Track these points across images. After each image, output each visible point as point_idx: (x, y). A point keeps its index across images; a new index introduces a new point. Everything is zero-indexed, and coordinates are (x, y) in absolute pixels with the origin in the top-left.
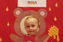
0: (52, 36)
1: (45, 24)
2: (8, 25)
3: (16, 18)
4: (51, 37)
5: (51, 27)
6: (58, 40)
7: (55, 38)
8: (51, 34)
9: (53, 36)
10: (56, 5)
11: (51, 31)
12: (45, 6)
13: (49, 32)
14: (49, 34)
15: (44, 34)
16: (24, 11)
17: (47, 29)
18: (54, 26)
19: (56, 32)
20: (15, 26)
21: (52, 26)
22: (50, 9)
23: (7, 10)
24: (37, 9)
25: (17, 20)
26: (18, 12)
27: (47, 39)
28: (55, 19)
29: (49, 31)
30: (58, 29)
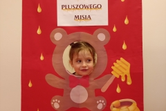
0: (118, 77)
1: (106, 55)
2: (42, 58)
3: (55, 46)
4: (116, 78)
5: (117, 61)
6: (129, 83)
7: (123, 80)
8: (117, 74)
9: (120, 76)
10: (126, 22)
11: (117, 68)
12: (106, 23)
13: (112, 70)
14: (112, 72)
15: (105, 73)
16: (68, 34)
17: (110, 64)
18: (121, 58)
19: (126, 70)
20: (55, 61)
21: (119, 60)
22: (115, 30)
23: (39, 32)
24: (91, 30)
25: (56, 49)
26: (57, 36)
27: (110, 81)
28: (124, 47)
29: (112, 67)
30: (129, 65)
